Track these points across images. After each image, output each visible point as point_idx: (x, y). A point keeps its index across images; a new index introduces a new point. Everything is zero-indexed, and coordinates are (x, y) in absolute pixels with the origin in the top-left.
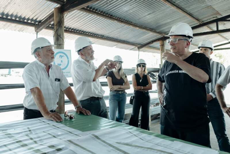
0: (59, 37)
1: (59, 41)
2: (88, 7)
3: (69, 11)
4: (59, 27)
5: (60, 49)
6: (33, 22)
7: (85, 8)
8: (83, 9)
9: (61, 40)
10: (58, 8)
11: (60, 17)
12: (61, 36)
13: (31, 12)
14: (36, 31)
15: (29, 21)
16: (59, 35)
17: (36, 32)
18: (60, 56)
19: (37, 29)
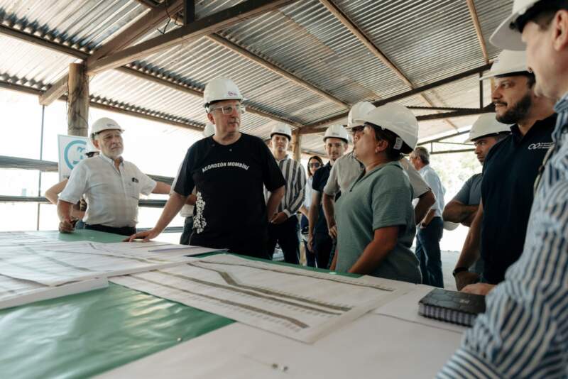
0: (77, 116)
1: (77, 121)
2: (133, 64)
3: (95, 71)
4: (77, 98)
5: (79, 135)
6: (35, 86)
7: (128, 65)
8: (123, 68)
9: (82, 120)
10: (77, 65)
11: (80, 80)
12: (81, 114)
13: (28, 68)
14: (40, 103)
15: (27, 84)
16: (77, 111)
17: (42, 106)
18: (79, 148)
19: (43, 100)
